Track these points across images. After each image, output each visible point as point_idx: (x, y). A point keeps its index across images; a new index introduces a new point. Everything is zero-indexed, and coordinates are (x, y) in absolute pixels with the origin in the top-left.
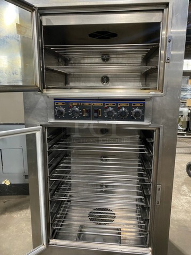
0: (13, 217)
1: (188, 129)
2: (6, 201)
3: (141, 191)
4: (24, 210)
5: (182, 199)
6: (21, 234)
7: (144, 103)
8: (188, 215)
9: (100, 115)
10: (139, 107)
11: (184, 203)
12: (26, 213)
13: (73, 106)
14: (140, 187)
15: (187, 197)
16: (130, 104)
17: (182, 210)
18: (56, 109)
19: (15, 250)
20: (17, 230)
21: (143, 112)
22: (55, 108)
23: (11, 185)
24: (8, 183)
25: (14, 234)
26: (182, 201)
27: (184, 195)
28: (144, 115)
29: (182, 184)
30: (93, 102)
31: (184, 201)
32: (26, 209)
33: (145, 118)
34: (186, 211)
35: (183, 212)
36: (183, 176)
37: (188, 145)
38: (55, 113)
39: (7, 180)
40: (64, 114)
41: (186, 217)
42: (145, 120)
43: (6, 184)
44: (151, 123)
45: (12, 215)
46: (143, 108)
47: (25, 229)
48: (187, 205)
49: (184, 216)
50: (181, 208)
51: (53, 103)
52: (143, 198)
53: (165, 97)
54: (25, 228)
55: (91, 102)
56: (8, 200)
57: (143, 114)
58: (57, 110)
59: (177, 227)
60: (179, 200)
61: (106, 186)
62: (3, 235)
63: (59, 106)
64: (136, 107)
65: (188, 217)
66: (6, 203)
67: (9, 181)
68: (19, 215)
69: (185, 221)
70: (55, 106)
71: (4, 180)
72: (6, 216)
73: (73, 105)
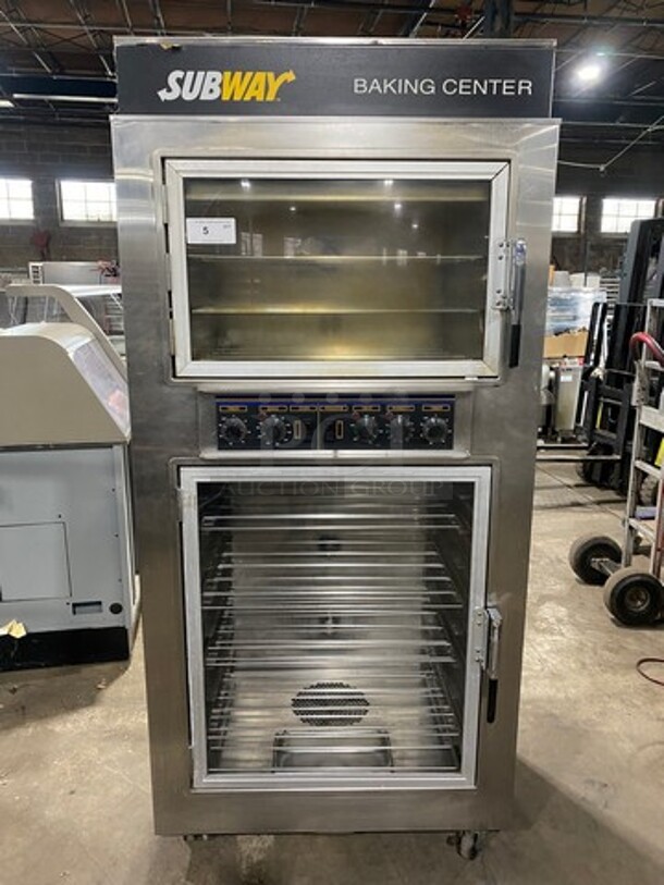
0: (52, 731)
1: (550, 429)
2: (16, 686)
3: (440, 628)
4: (80, 711)
5: (540, 645)
6: (92, 777)
7: (452, 404)
8: (559, 684)
9: (340, 434)
10: (440, 415)
11: (547, 652)
12: (92, 717)
13: (269, 414)
14: (436, 617)
15: (555, 638)
16: (418, 406)
17: (542, 674)
18: (223, 422)
19: (86, 820)
20: (75, 766)
21: (451, 426)
22: (219, 421)
23: (29, 636)
24: (19, 632)
25: (70, 779)
26: (539, 649)
27: (544, 631)
28: (451, 435)
29: (539, 601)
30: (321, 403)
31: (547, 647)
32: (87, 705)
33: (455, 441)
34: (553, 674)
35: (545, 677)
36: (541, 578)
37: (549, 481)
38: (219, 433)
39: (14, 622)
40: (243, 436)
41: (554, 690)
42: (455, 446)
43: (13, 634)
44: (471, 452)
45: (50, 727)
46: (449, 415)
47: (98, 762)
48: (554, 659)
49: (547, 689)
50: (538, 668)
51: (214, 407)
52: (448, 644)
53: (503, 387)
54: (99, 759)
55: (316, 404)
56: (21, 683)
57: (450, 431)
58: (225, 427)
59: (532, 719)
60: (532, 646)
61: (336, 620)
62: (36, 784)
63: (229, 415)
64: (431, 415)
65: (558, 690)
66: (18, 693)
67: (21, 624)
68: (69, 725)
69: (550, 701)
70: (219, 415)
71: (7, 623)
72: (30, 730)
73: (269, 410)
